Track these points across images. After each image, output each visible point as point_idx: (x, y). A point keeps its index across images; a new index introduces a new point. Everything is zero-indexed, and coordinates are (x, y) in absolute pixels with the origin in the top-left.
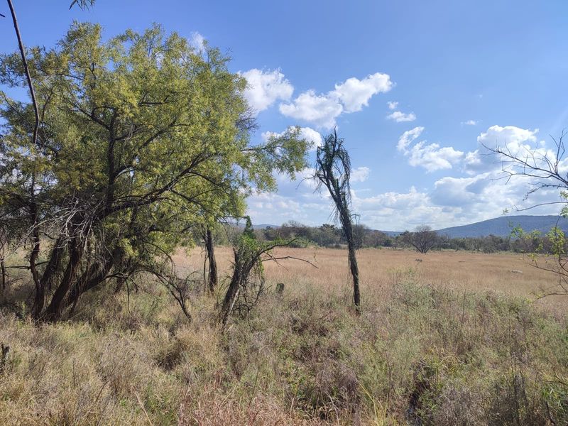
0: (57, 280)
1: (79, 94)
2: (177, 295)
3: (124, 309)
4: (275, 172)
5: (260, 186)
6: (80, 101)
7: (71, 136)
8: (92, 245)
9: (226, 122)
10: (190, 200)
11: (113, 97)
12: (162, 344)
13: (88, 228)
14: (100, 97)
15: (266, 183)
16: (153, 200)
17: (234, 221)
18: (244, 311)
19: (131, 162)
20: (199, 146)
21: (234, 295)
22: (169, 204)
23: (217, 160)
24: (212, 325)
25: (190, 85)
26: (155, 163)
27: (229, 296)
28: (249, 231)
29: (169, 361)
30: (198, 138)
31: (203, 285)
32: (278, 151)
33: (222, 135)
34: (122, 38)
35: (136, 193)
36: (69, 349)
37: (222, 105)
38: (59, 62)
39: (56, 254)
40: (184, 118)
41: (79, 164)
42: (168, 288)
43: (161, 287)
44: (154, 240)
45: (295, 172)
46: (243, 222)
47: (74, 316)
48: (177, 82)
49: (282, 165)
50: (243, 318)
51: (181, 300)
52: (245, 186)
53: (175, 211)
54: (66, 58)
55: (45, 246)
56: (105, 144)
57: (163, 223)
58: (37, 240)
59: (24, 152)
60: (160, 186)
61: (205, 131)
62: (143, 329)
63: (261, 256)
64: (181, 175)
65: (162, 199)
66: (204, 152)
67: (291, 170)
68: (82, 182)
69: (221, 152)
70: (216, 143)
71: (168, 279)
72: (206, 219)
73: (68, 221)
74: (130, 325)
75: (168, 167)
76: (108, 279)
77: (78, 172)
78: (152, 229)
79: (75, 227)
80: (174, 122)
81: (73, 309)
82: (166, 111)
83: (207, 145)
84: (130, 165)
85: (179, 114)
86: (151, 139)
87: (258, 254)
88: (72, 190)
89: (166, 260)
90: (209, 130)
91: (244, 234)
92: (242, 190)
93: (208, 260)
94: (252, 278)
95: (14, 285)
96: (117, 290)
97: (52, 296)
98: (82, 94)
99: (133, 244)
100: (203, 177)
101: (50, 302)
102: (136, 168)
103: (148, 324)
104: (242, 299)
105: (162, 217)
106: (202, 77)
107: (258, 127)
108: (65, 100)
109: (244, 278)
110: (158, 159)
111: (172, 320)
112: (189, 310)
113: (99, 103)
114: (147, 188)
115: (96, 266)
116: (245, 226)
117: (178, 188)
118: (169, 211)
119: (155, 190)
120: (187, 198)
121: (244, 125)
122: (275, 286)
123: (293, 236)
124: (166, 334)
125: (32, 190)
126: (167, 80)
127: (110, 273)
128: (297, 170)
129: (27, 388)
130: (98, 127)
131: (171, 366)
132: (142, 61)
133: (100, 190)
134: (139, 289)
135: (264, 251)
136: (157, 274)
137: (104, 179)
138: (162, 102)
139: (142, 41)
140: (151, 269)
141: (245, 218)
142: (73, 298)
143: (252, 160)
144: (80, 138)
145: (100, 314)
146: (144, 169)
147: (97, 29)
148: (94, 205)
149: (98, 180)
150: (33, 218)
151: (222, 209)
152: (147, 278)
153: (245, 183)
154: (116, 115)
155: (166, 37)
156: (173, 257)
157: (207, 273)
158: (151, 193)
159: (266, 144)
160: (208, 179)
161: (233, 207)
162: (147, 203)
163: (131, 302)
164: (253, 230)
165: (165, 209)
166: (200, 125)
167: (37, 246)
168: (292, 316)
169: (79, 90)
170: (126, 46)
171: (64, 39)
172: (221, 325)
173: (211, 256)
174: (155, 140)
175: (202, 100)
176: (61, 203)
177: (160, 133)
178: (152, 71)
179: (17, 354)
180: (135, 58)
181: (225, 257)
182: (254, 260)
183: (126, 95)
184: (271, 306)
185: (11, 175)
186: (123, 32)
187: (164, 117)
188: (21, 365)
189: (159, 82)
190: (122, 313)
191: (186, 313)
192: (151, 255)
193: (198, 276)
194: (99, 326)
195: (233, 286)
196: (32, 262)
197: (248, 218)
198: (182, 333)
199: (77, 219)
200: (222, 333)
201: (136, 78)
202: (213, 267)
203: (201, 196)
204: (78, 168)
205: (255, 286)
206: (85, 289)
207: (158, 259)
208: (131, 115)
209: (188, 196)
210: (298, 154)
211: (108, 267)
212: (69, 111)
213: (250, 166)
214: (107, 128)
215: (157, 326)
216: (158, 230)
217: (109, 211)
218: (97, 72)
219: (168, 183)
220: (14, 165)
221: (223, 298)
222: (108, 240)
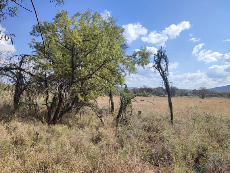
0: (55, 109)
1: (61, 38)
2: (99, 115)
3: (79, 120)
4: (136, 66)
5: (130, 71)
6: (61, 41)
7: (59, 54)
8: (67, 96)
9: (116, 46)
10: (102, 78)
11: (73, 39)
12: (93, 134)
13: (65, 89)
14: (68, 39)
15: (133, 70)
16: (89, 78)
17: (120, 86)
18: (125, 122)
19: (80, 64)
20: (105, 57)
21: (121, 115)
22: (95, 79)
23: (113, 61)
24: (112, 127)
25: (102, 32)
26: (89, 63)
27: (119, 116)
28: (126, 90)
29: (96, 141)
30: (105, 53)
31: (109, 111)
32: (137, 57)
33: (114, 51)
34: (76, 15)
35: (82, 76)
36: (60, 135)
37: (114, 40)
38: (53, 26)
39: (54, 99)
40: (100, 45)
41: (61, 65)
42: (95, 112)
43: (92, 112)
44: (89, 94)
45: (144, 65)
46: (124, 86)
47: (61, 123)
48: (96, 31)
49: (139, 63)
50: (124, 125)
51: (100, 117)
52: (124, 72)
53: (98, 82)
54: (55, 25)
55: (51, 96)
56: (70, 57)
57: (93, 87)
58: (48, 94)
59: (42, 61)
60: (91, 73)
61: (108, 50)
62: (86, 128)
63: (131, 100)
64: (99, 68)
65: (92, 78)
66: (108, 59)
67: (143, 65)
68: (62, 72)
69: (114, 58)
70: (112, 55)
71: (95, 109)
72: (109, 85)
73: (58, 87)
74: (81, 126)
75: (94, 65)
76: (73, 109)
77: (61, 68)
78: (89, 89)
79: (61, 89)
80: (96, 47)
81: (61, 120)
82: (93, 43)
83: (109, 56)
84: (80, 65)
85: (98, 44)
86: (87, 54)
87: (130, 99)
88: (59, 75)
89: (94, 102)
90: (109, 50)
91: (124, 91)
92: (123, 74)
93: (110, 101)
94: (127, 109)
95: (41, 111)
96: (76, 113)
97: (53, 115)
98: (62, 38)
99: (82, 95)
100: (107, 69)
101: (53, 117)
102: (82, 66)
103: (88, 126)
104: (124, 117)
105: (92, 85)
106: (106, 29)
107: (129, 48)
108: (56, 41)
109: (124, 109)
110: (90, 62)
111: (97, 125)
112: (103, 121)
113: (68, 41)
114: (87, 74)
115: (68, 104)
116: (124, 88)
117: (98, 73)
118: (95, 82)
119: (89, 74)
120: (101, 77)
121: (124, 47)
122: (137, 112)
123: (145, 92)
124: (95, 130)
125: (45, 75)
126: (93, 31)
127: (74, 107)
128: (145, 64)
129: (45, 148)
130: (68, 51)
131: (97, 142)
132: (84, 24)
133: (69, 75)
134: (85, 113)
135: (132, 98)
136: (91, 107)
137: (70, 71)
138: (91, 39)
139: (83, 16)
140: (89, 105)
141: (124, 84)
142: (61, 116)
143: (127, 61)
144: (62, 55)
145: (71, 122)
146: (85, 66)
147: (66, 13)
148: (67, 81)
149: (68, 71)
150: (46, 86)
151: (115, 81)
152: (87, 108)
153: (124, 71)
154: (74, 46)
155: (93, 13)
156: (97, 101)
157: (110, 107)
158: (88, 76)
159: (132, 54)
160: (109, 69)
161: (119, 80)
162: (86, 79)
163: (82, 118)
164: (128, 89)
165: (93, 82)
166: (106, 48)
167: (48, 96)
168: (144, 124)
169: (61, 37)
170: (78, 18)
171: (55, 17)
172: (116, 127)
173: (111, 100)
174: (89, 55)
175: (106, 38)
176: (55, 80)
177: (91, 52)
178: (87, 28)
179: (42, 136)
180: (81, 24)
181: (117, 100)
182: (128, 101)
183: (77, 38)
184: (136, 120)
185: (38, 70)
186: (76, 13)
187: (92, 45)
188: (43, 140)
189: (90, 32)
190: (78, 122)
191: (102, 122)
192: (89, 100)
193: (107, 108)
194: (70, 126)
195: (120, 112)
196: (46, 102)
197: (125, 85)
198: (101, 130)
199: (61, 86)
200: (116, 131)
201: (81, 31)
202: (112, 104)
203: (107, 76)
204: (61, 67)
205: (129, 112)
206: (65, 112)
207: (91, 101)
208: (80, 45)
209: (102, 76)
210: (145, 58)
211: (73, 104)
212: (57, 45)
213: (126, 64)
214: (71, 51)
215: (91, 127)
216: (91, 90)
217: (73, 83)
218: (67, 30)
219: (94, 71)
220: (39, 66)
221: (116, 117)
222: (73, 94)
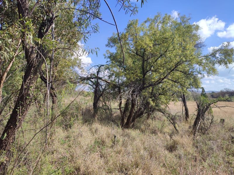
0: (128, 114)
1: (132, 46)
2: (172, 121)
3: (151, 126)
4: (217, 66)
5: (208, 73)
6: (132, 49)
7: (129, 62)
8: (138, 101)
9: (190, 46)
10: (175, 82)
11: (143, 44)
12: (167, 141)
13: (137, 95)
14: (139, 46)
15: (212, 71)
16: (160, 83)
17: (196, 90)
18: (204, 131)
19: (151, 69)
20: (178, 59)
21: (198, 123)
22: (167, 84)
23: (186, 63)
24: (189, 136)
25: (173, 34)
26: (160, 68)
27: (196, 123)
28: (204, 94)
29: (172, 148)
30: (177, 55)
31: (183, 118)
32: (217, 55)
33: (188, 52)
34: (145, 22)
35: (153, 81)
36: (134, 139)
37: (188, 39)
38: (125, 36)
39: (127, 104)
40: (171, 48)
41: (133, 71)
42: (168, 118)
43: (164, 118)
44: (160, 99)
45: (228, 64)
46: (201, 90)
47: (134, 127)
48: (167, 34)
49: (220, 62)
50: (204, 134)
51: (174, 124)
52: (201, 74)
53: (169, 86)
54: (127, 34)
55: (124, 101)
56: (141, 63)
57: (164, 92)
58: (121, 100)
59: (115, 69)
60: (162, 77)
61: (180, 52)
62: (159, 134)
63: (211, 105)
64: (171, 72)
65: (163, 82)
66: (180, 61)
67: (226, 64)
68: (134, 78)
69: (188, 60)
70: (185, 56)
71: (167, 115)
72: (183, 89)
73: (130, 92)
74: (154, 132)
75: (165, 69)
76: (144, 114)
77: (133, 75)
78: (160, 94)
79: (133, 94)
80: (166, 51)
81: (133, 124)
82: (163, 47)
83: (182, 58)
84: (150, 70)
85: (169, 46)
87: (209, 105)
88: (131, 81)
89: (166, 107)
90: (182, 51)
91: (201, 96)
92: (199, 76)
93: (184, 107)
94: (207, 115)
95: (114, 115)
96: (148, 118)
97: (126, 120)
98: (133, 46)
99: (153, 100)
100: (181, 72)
101: (126, 122)
102: (152, 71)
103: (161, 132)
104: (203, 125)
105: (163, 89)
106: (178, 29)
107: (205, 46)
108: (128, 49)
109: (203, 116)
110: (161, 66)
111: (170, 132)
112: (177, 128)
113: (139, 48)
114: (157, 79)
115: (140, 109)
116: (201, 92)
117: (170, 77)
118: (166, 87)
119: (160, 79)
120: (174, 81)
121: (198, 46)
122: (219, 120)
123: (227, 96)
124: (169, 137)
125: (118, 82)
126: (163, 34)
127: (144, 112)
128: (229, 63)
129: (123, 150)
130: (139, 57)
131: (172, 151)
132: (154, 29)
133: (140, 81)
134: (156, 118)
135: (212, 104)
136: (163, 113)
137: (141, 76)
138: (162, 43)
139: (153, 21)
140: (160, 110)
141: (201, 88)
142: (133, 121)
143: (204, 61)
144: (132, 62)
145: (143, 127)
146: (155, 71)
147: (137, 21)
148: (138, 86)
149: (139, 77)
150: (120, 92)
151: (189, 85)
152: (159, 114)
153: (201, 72)
154: (145, 51)
155: (163, 16)
156: (169, 106)
157: (184, 113)
158: (159, 80)
159: (211, 53)
160: (183, 72)
161: (196, 83)
162: (158, 84)
163: (154, 124)
164: (205, 94)
165: (165, 86)
166: (178, 50)
167: (121, 102)
168: (230, 135)
169: (132, 45)
170: (147, 25)
171: (126, 27)
172: (193, 135)
173: (185, 105)
174: (159, 59)
175: (178, 39)
176: (127, 86)
177: (161, 55)
178: (157, 32)
179: (118, 139)
180: (151, 28)
181: (192, 107)
182: (207, 108)
183: (148, 43)
184: (218, 129)
185: (112, 78)
186: (146, 19)
187: (162, 49)
188: (120, 142)
189: (160, 36)
190: (150, 127)
191: (176, 129)
192: (160, 105)
193: (179, 114)
194: (143, 131)
195: (197, 119)
196: (120, 107)
197: (203, 88)
198: (176, 138)
199: (133, 92)
200: (194, 140)
201: (151, 36)
202: (186, 110)
203: (180, 80)
204: (132, 73)
205: (208, 119)
206: (137, 117)
207: (162, 107)
208: (150, 51)
209: (174, 80)
210: (229, 55)
211: (145, 109)
212: (128, 53)
213: (203, 64)
214: (142, 57)
215: (164, 133)
216: (162, 95)
217: (144, 88)
218: (137, 37)
219: (166, 75)
220: (113, 74)
221: (193, 124)
222: (144, 99)
